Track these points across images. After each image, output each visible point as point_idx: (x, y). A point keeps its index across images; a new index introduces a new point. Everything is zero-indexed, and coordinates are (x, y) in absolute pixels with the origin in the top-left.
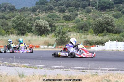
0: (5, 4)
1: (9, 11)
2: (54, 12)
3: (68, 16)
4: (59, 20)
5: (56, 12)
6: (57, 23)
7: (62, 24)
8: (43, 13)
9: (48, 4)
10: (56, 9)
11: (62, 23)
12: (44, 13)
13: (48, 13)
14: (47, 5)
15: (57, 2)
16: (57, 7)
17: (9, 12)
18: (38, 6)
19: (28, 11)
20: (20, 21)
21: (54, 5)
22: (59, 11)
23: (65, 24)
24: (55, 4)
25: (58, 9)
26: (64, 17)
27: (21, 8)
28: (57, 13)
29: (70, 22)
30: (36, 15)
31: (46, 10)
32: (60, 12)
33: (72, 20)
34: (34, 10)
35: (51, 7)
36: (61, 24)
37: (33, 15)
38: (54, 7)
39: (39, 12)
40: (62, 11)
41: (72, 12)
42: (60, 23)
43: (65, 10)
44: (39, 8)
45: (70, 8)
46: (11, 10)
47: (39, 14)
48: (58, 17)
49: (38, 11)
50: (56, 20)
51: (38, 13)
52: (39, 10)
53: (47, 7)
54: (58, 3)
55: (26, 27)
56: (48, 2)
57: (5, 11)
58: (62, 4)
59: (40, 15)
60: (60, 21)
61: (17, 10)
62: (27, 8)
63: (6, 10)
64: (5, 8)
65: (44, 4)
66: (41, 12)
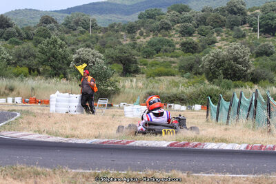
2: (171, 34)
3: (190, 43)
5: (175, 36)
6: (165, 57)
8: (148, 36)
9: (162, 18)
10: (177, 29)
11: (177, 57)
12: (151, 37)
14: (159, 20)
16: (178, 25)
17: (82, 33)
18: (142, 20)
21: (173, 21)
24: (176, 18)
25: (180, 30)
33: (200, 52)
34: (131, 30)
35: (166, 24)
36: (172, 59)
37: (128, 39)
38: (173, 26)
39: (141, 34)
40: (188, 33)
41: (206, 35)
44: (143, 26)
47: (139, 39)
49: (139, 31)
51: (138, 36)
53: (159, 23)
54: (181, 16)
56: (163, 14)
57: (74, 30)
59: (142, 39)
60: (172, 54)
61: (99, 29)
63: (77, 27)
64: (76, 23)
65: (154, 19)
66: (145, 34)
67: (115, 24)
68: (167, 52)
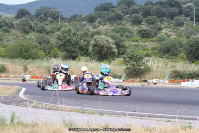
0: (46, 8)
1: (51, 19)
2: (123, 23)
3: (145, 31)
4: (131, 37)
5: (127, 24)
6: (128, 42)
7: (136, 43)
8: (105, 25)
9: (115, 10)
10: (127, 19)
11: (137, 41)
12: (108, 25)
13: (114, 24)
14: (112, 12)
15: (129, 7)
16: (128, 15)
17: (52, 22)
18: (98, 12)
19: (83, 21)
20: (68, 37)
21: (123, 12)
22: (131, 21)
23: (141, 43)
24: (125, 11)
25: (130, 19)
26: (140, 32)
27: (72, 16)
28: (129, 26)
29: (149, 41)
30: (95, 27)
31: (111, 20)
32: (134, 24)
33: (153, 37)
34: (91, 20)
35: (119, 15)
36: (134, 43)
37: (90, 27)
38: (124, 16)
39: (100, 23)
40: (137, 22)
41: (153, 24)
42: (133, 41)
43: (142, 20)
44: (100, 17)
45: (150, 17)
46: (55, 19)
47: (99, 27)
48: (129, 32)
49: (97, 20)
50: (127, 37)
51: (98, 25)
52: (99, 19)
53: (113, 14)
54: (130, 9)
55: (78, 47)
56: (114, 7)
57: (44, 20)
58: (136, 11)
59: (101, 27)
60: (132, 39)
61: (64, 19)
62: (81, 15)
63: (47, 17)
64: (45, 15)
65: (108, 11)
66: (102, 23)
67: (77, 15)
68: (128, 37)
